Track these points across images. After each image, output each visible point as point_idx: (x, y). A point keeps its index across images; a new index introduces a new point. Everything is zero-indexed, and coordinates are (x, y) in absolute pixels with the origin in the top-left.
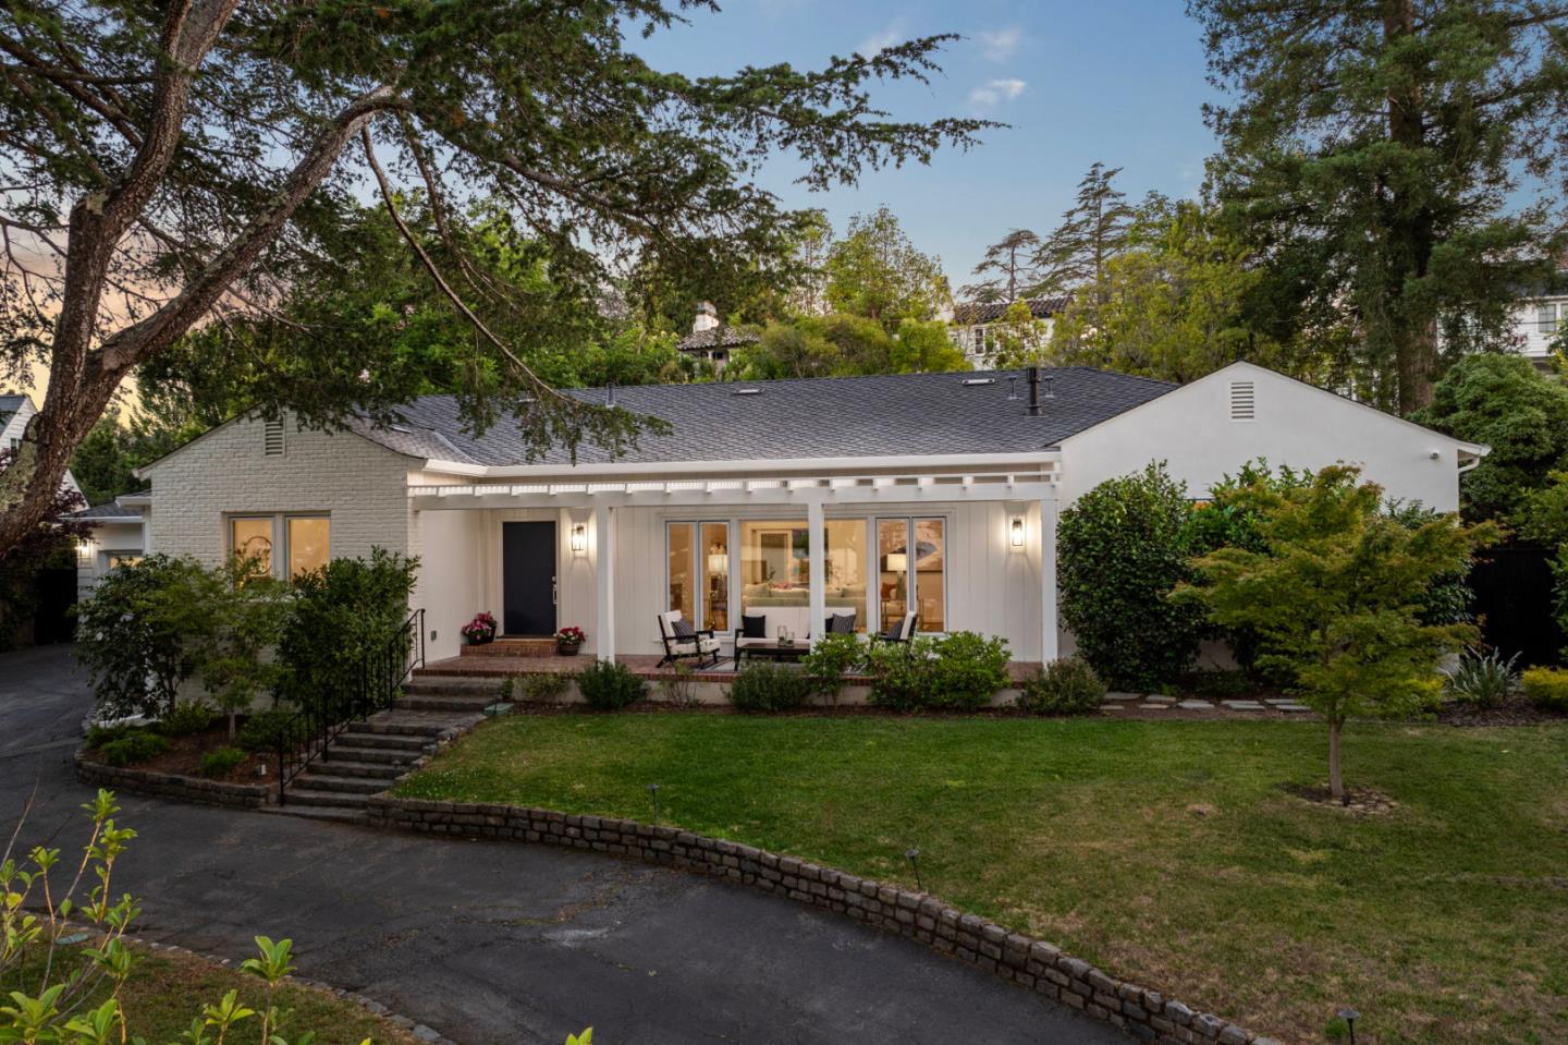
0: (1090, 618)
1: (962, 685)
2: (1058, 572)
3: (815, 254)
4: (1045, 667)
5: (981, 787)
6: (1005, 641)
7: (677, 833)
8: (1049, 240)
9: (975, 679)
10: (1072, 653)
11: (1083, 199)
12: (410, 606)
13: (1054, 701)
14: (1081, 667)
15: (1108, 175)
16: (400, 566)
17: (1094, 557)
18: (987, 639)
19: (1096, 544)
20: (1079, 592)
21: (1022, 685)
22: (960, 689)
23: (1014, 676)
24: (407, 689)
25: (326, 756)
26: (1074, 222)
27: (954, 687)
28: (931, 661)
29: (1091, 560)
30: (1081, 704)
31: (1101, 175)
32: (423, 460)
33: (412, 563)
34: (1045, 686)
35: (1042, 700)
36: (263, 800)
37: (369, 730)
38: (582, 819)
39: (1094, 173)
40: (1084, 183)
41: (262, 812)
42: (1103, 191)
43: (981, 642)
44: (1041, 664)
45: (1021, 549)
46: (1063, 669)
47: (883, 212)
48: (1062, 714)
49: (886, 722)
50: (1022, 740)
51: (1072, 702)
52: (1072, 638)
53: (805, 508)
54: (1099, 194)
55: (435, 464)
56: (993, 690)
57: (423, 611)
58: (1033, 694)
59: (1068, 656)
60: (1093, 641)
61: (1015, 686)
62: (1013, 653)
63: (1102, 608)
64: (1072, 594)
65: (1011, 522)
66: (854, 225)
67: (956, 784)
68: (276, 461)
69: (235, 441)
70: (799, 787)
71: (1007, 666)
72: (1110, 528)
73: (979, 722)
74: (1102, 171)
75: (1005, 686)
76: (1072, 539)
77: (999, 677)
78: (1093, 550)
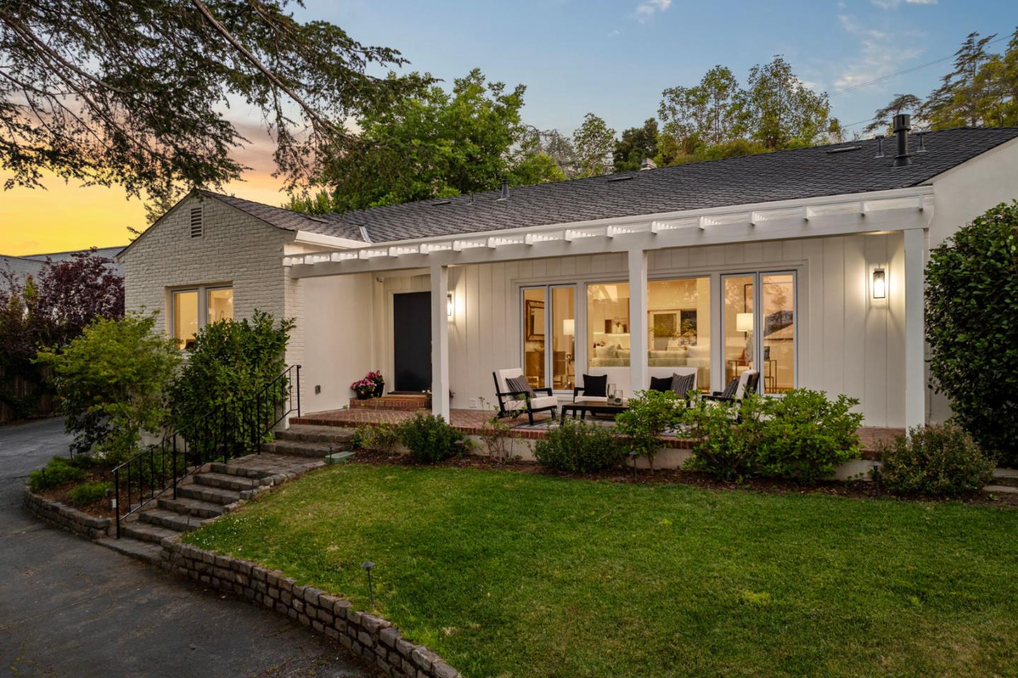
0: (972, 376)
1: (795, 453)
2: (928, 323)
3: (721, 102)
4: (908, 434)
5: (791, 608)
6: (854, 402)
7: (381, 627)
8: (928, 100)
9: (813, 446)
10: (945, 416)
11: (959, 65)
12: (286, 362)
13: (917, 479)
14: (957, 435)
15: (982, 42)
16: (276, 326)
17: (977, 297)
18: (832, 399)
19: (981, 281)
20: (955, 344)
21: (877, 456)
22: (794, 458)
23: (867, 444)
24: (279, 436)
25: (179, 493)
26: (951, 83)
27: (786, 456)
28: (764, 424)
29: (973, 302)
30: (958, 484)
31: (976, 43)
32: (295, 232)
33: (287, 325)
34: (906, 458)
35: (902, 476)
36: (102, 532)
37: (224, 471)
38: (304, 592)
39: (969, 42)
40: (961, 51)
41: (98, 544)
42: (978, 54)
43: (824, 403)
44: (904, 431)
45: (883, 302)
46: (932, 438)
47: (778, 62)
48: (929, 496)
49: (698, 494)
50: (868, 531)
51: (944, 481)
52: (945, 402)
53: (624, 255)
54: (975, 57)
55: (303, 235)
56: (837, 461)
57: (299, 367)
58: (889, 468)
59: (939, 422)
60: (974, 404)
61: (865, 456)
62: (865, 416)
63: (988, 362)
64: (946, 346)
65: (872, 272)
66: (753, 75)
67: (754, 597)
68: (197, 242)
69: (173, 228)
70: (549, 578)
71: (857, 432)
72: (1001, 260)
73: (815, 503)
74: (977, 39)
75: (853, 457)
76: (947, 280)
77: (846, 445)
78: (976, 288)
